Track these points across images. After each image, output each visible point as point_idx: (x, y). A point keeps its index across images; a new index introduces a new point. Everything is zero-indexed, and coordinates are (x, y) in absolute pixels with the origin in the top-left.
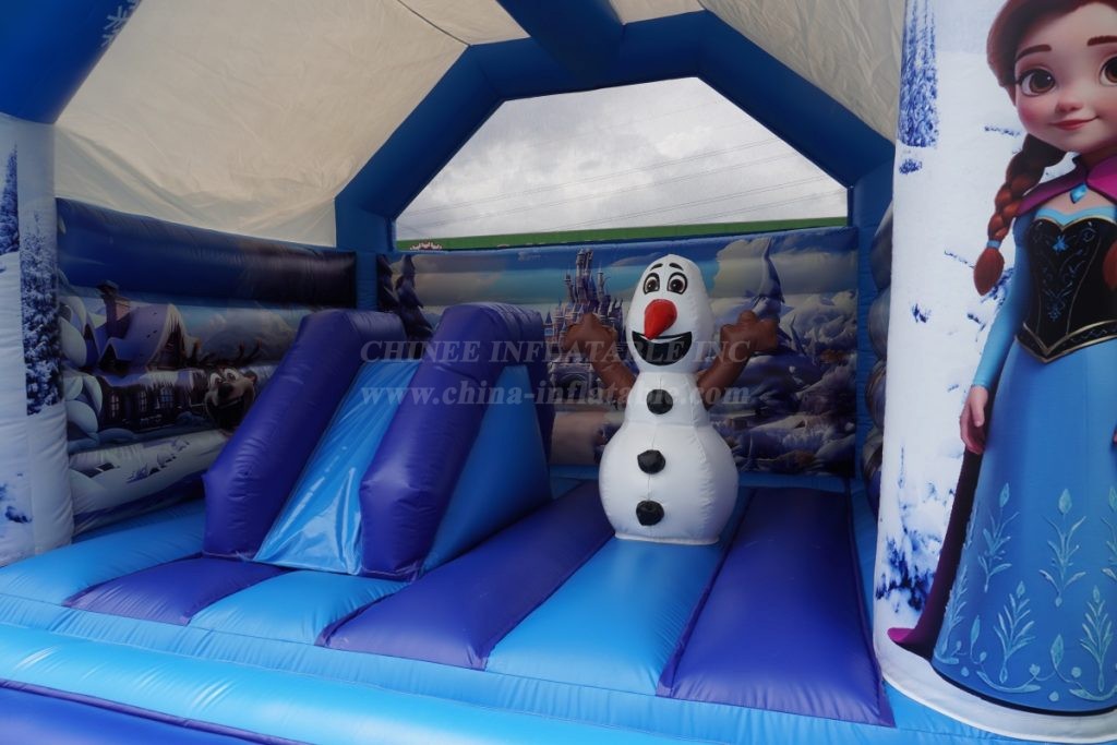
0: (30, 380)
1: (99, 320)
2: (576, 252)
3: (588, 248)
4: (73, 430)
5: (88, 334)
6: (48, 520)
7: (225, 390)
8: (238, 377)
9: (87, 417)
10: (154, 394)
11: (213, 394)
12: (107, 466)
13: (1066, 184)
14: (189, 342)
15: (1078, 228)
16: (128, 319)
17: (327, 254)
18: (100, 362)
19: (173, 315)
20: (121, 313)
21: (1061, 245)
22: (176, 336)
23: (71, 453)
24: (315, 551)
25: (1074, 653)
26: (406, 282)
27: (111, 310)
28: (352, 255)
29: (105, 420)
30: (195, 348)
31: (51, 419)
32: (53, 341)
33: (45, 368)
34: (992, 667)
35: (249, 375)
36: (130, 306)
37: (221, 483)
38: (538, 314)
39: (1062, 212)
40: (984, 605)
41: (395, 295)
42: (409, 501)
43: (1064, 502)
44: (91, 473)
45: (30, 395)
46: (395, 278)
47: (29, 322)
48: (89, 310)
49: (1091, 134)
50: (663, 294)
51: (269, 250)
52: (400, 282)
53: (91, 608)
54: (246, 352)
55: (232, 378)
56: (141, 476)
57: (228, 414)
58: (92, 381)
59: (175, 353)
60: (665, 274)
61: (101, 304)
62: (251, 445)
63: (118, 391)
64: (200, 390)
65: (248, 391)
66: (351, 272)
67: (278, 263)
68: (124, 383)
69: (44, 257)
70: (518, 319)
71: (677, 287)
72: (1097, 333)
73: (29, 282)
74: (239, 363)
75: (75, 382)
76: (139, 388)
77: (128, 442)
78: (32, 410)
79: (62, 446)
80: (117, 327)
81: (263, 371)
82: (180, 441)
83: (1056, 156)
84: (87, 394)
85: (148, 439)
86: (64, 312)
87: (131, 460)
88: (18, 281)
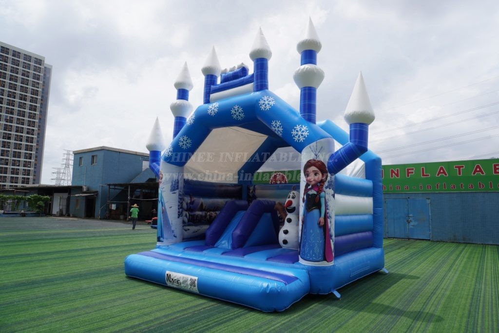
0: (179, 212)
1: (189, 201)
2: (292, 186)
3: (295, 185)
4: (184, 222)
5: (187, 204)
6: (179, 238)
7: (211, 216)
8: (213, 214)
9: (186, 220)
10: (197, 216)
11: (208, 217)
12: (189, 230)
13: (310, 189)
14: (204, 206)
15: (312, 195)
16: (194, 201)
17: (235, 185)
18: (189, 209)
19: (202, 200)
20: (193, 200)
21: (310, 197)
22: (202, 204)
23: (183, 226)
24: (224, 246)
25: (313, 253)
26: (254, 192)
27: (191, 200)
28: (241, 185)
29: (189, 221)
30: (205, 207)
31: (181, 219)
32: (182, 205)
33: (181, 210)
34: (304, 255)
35: (216, 213)
36: (195, 199)
37: (209, 234)
38: (275, 202)
39: (310, 192)
40: (304, 246)
41: (251, 195)
42: (240, 236)
43: (311, 231)
44: (186, 230)
45: (179, 215)
46: (251, 191)
47: (179, 202)
48: (187, 199)
49: (313, 183)
50: (291, 199)
51: (221, 185)
52: (252, 192)
53: (187, 250)
54: (215, 208)
55: (212, 214)
56: (194, 232)
57: (210, 221)
58: (187, 213)
59: (202, 209)
60: (291, 195)
61: (189, 198)
62: (214, 226)
63: (191, 215)
64: (206, 216)
65: (215, 217)
66: (241, 190)
67: (223, 188)
68: (192, 214)
69: (182, 190)
70: (268, 203)
71: (293, 198)
72: (315, 209)
73: (180, 195)
74: (214, 210)
75: (185, 213)
76: (195, 215)
77: (192, 225)
78: (178, 217)
79: (182, 225)
80: (192, 203)
81: (218, 212)
82: (201, 226)
83: (309, 185)
84: (186, 215)
85: (196, 225)
86: (184, 200)
87: (193, 229)
88: (178, 195)
